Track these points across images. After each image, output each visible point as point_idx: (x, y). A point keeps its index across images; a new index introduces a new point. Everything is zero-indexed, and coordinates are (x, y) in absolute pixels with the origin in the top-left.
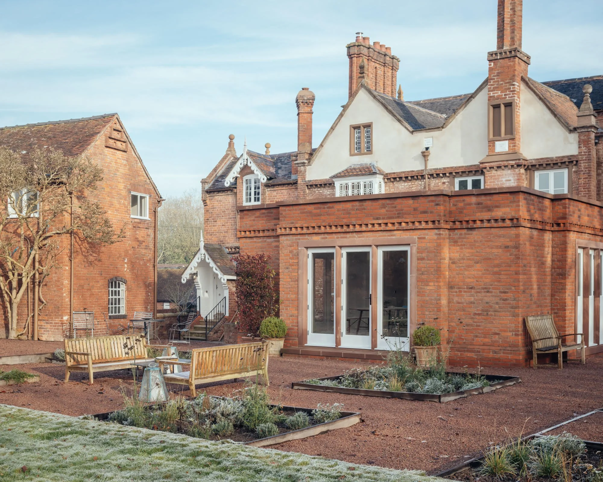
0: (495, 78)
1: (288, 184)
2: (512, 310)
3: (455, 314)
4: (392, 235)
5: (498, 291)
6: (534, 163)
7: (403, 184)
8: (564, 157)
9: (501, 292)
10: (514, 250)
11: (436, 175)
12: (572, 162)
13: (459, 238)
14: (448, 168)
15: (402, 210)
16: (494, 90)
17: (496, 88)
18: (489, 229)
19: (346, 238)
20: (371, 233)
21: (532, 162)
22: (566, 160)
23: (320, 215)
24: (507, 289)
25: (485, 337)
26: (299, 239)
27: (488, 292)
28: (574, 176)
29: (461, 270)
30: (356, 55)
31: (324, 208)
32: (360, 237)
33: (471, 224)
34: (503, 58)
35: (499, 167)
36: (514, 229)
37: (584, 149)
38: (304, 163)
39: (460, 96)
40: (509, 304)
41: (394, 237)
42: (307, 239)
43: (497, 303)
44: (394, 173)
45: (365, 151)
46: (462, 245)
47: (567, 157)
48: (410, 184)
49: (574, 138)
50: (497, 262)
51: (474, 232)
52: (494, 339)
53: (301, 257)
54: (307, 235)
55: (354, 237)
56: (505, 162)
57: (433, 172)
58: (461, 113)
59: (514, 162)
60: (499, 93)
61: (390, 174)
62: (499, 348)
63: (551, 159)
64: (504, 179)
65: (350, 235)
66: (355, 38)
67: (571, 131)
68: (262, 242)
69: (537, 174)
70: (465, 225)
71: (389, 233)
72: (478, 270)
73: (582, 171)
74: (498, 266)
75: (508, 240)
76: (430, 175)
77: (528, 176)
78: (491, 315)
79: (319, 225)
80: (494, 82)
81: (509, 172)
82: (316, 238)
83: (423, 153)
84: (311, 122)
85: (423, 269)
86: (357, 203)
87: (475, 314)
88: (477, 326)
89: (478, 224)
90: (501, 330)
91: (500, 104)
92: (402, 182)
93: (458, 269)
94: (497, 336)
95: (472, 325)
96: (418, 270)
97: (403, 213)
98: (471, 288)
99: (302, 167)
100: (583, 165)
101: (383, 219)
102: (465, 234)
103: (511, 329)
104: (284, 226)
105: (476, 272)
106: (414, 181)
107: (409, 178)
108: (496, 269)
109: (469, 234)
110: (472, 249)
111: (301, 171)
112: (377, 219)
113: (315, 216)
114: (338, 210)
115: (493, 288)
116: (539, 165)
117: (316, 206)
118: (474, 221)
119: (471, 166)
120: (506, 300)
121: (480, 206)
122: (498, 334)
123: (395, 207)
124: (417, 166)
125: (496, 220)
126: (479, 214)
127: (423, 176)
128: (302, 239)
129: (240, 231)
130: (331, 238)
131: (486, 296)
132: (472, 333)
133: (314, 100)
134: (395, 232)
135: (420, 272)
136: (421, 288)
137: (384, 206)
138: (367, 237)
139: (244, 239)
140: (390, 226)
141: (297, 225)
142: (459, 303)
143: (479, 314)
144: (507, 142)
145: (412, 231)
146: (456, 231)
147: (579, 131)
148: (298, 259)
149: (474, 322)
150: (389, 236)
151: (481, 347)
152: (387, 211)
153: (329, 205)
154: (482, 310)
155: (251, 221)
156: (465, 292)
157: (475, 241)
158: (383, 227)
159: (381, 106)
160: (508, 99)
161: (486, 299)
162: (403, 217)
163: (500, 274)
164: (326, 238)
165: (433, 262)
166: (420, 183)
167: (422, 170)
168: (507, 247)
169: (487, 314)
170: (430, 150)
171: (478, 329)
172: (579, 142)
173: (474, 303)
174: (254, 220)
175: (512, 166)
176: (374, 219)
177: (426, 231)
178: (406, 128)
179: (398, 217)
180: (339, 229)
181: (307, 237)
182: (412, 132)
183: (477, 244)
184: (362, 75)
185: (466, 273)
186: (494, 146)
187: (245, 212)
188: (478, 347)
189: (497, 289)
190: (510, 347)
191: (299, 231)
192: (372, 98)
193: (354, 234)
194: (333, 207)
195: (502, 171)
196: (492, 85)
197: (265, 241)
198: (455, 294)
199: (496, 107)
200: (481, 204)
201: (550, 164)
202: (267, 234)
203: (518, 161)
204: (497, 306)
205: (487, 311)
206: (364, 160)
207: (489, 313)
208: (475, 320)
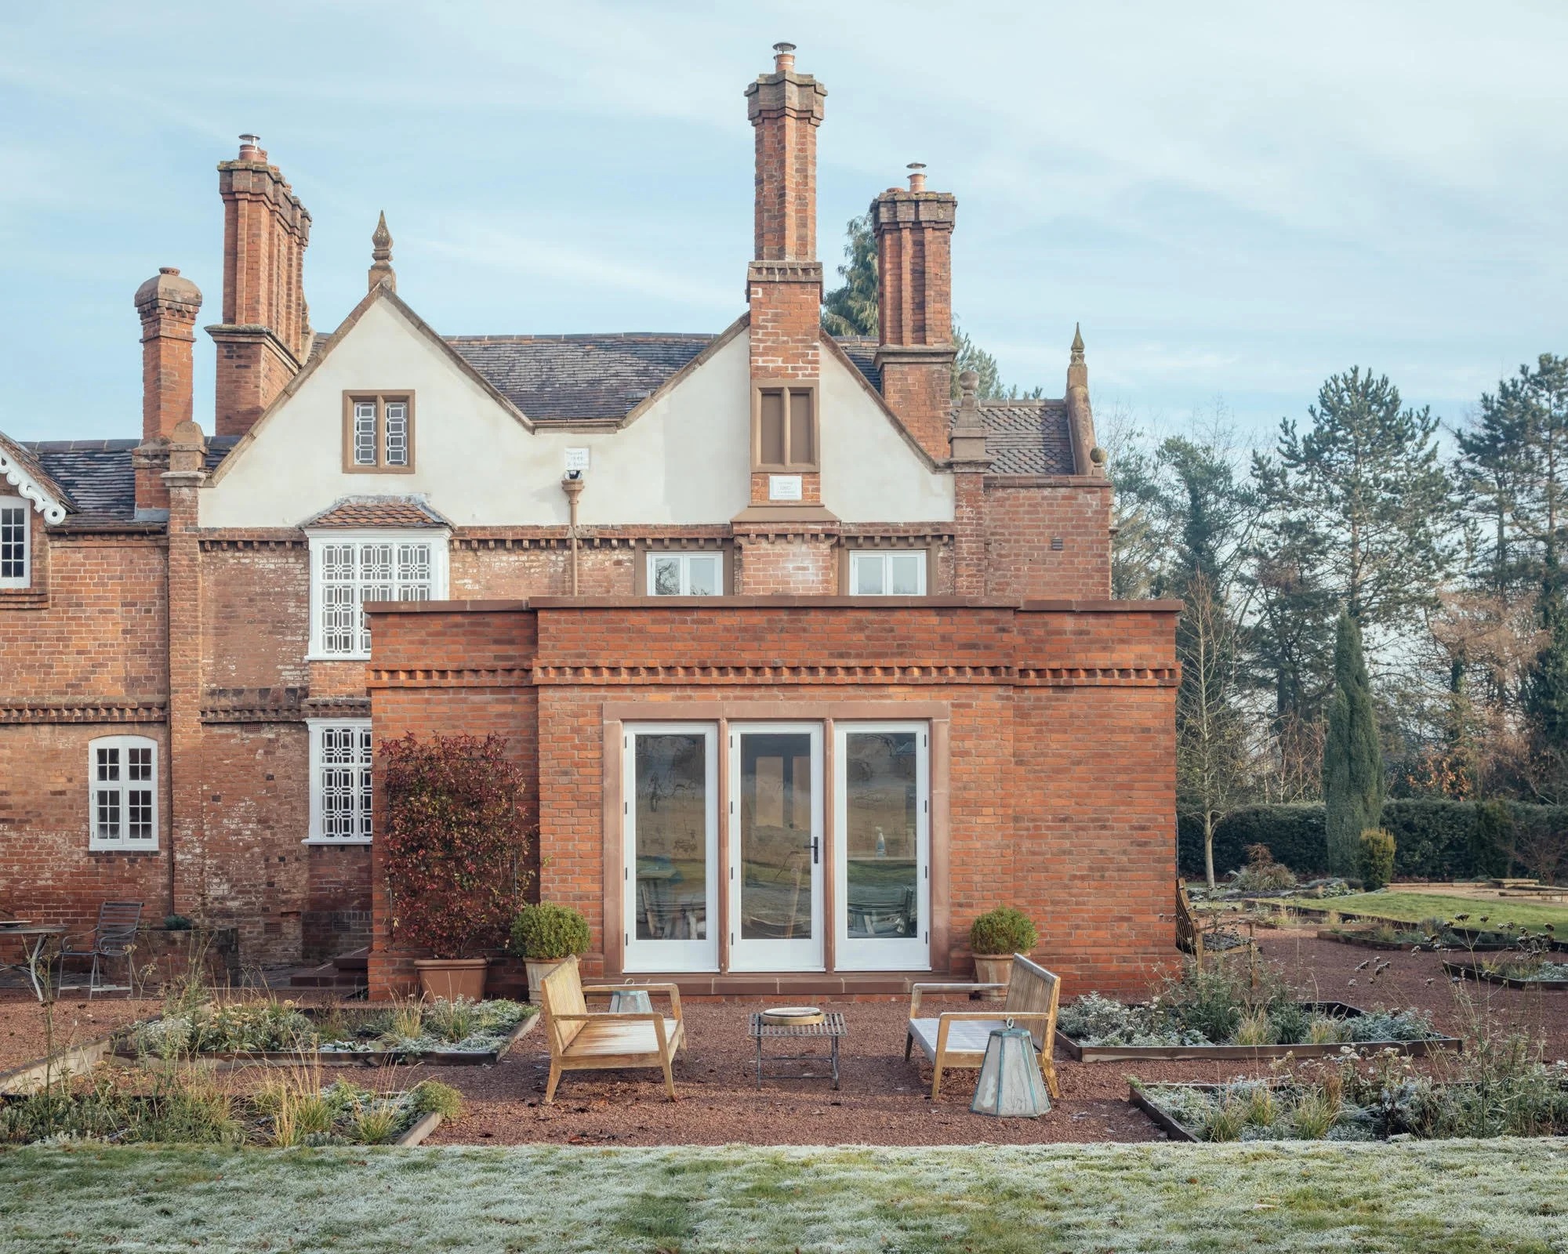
0: (770, 325)
1: (130, 534)
2: (1159, 865)
3: (1025, 878)
4: (882, 697)
5: (1127, 826)
6: (854, 532)
7: (504, 558)
8: (922, 524)
9: (1133, 828)
10: (1162, 737)
11: (601, 541)
12: (940, 537)
13: (1035, 708)
14: (634, 526)
15: (909, 638)
16: (767, 355)
17: (770, 348)
18: (1105, 691)
19: (751, 698)
20: (824, 691)
21: (849, 531)
22: (928, 531)
23: (673, 639)
24: (1149, 820)
25: (1097, 929)
26: (605, 698)
27: (1104, 827)
28: (940, 567)
29: (1040, 779)
30: (249, 196)
31: (685, 622)
32: (790, 699)
33: (1064, 679)
34: (788, 282)
35: (781, 536)
36: (1162, 691)
37: (967, 511)
38: (196, 479)
39: (478, 339)
40: (1151, 853)
41: (889, 701)
42: (630, 698)
43: (1125, 852)
44: (484, 528)
45: (387, 463)
46: (1040, 724)
47: (931, 524)
48: (524, 558)
49: (943, 483)
50: (1124, 762)
51: (1073, 695)
52: (1118, 931)
53: (609, 745)
54: (628, 690)
55: (777, 697)
56: (798, 526)
57: (594, 533)
58: (667, 396)
59: (819, 527)
60: (779, 362)
61: (471, 529)
62: (1132, 950)
63: (895, 527)
64: (790, 566)
65: (763, 691)
66: (238, 151)
67: (936, 468)
68: (450, 701)
69: (855, 558)
70: (1049, 679)
71: (875, 692)
72: (1082, 780)
73: (964, 559)
74: (1126, 770)
75: (1149, 714)
76: (584, 540)
77: (835, 562)
78: (1112, 878)
79: (671, 662)
80: (765, 334)
81: (804, 548)
82: (655, 697)
83: (565, 483)
84: (191, 366)
85: (965, 778)
86: (784, 616)
87: (1074, 877)
88: (1077, 904)
89: (1083, 678)
90: (1135, 912)
91: (782, 389)
92: (501, 552)
93: (1031, 776)
94: (1126, 924)
95: (1065, 903)
96: (952, 779)
97: (911, 646)
98: (1064, 820)
99: (185, 490)
100: (965, 546)
101: (859, 656)
102: (1049, 699)
103: (1157, 908)
104: (558, 662)
105: (1074, 784)
106: (537, 552)
107: (526, 544)
108: (1122, 778)
109: (1057, 700)
110: (1065, 732)
111: (183, 501)
112: (841, 656)
113: (655, 640)
114: (727, 630)
115: (1116, 820)
116: (865, 538)
117: (658, 615)
118: (1071, 671)
119: (697, 526)
120: (1146, 844)
121: (1085, 637)
122: (1128, 919)
123: (892, 630)
124: (549, 516)
125: (1123, 672)
126: (1083, 655)
127: (564, 541)
128: (614, 698)
129: (377, 671)
130: (704, 698)
131: (1099, 838)
132: (1066, 919)
133: (198, 304)
134: (891, 690)
135: (960, 785)
136: (962, 822)
137: (860, 627)
138: (812, 698)
139: (388, 692)
140: (878, 676)
141: (599, 662)
142: (1034, 853)
143: (1083, 878)
144: (798, 479)
145: (936, 689)
146: (1027, 691)
147: (957, 470)
148: (601, 748)
149: (1071, 895)
150: (873, 697)
151: (1089, 950)
152: (868, 638)
153: (696, 615)
154: (1091, 869)
155: (411, 642)
156: (1049, 828)
157: (1072, 716)
158: (859, 677)
159: (438, 350)
160: (801, 380)
161: (1100, 844)
162: (912, 655)
163: (1131, 789)
164: (690, 697)
165: (992, 760)
166: (553, 558)
167: (563, 527)
168: (1147, 730)
169: (1103, 877)
170: (582, 477)
171: (1082, 911)
172: (957, 494)
173: (1070, 853)
174: (423, 642)
175: (815, 536)
176: (832, 655)
177: (974, 690)
178: (514, 415)
179: (901, 654)
180: (732, 677)
181: (628, 692)
182: (533, 430)
183: (1077, 722)
184: (381, 263)
185: (1052, 786)
186: (766, 484)
187: (390, 620)
188: (1082, 950)
189: (1127, 821)
190: (1155, 946)
191: (606, 677)
192: (414, 328)
193: (775, 691)
194: (711, 621)
195: (785, 546)
196: (760, 341)
197: (464, 701)
198: (1024, 833)
199: (772, 394)
200: (1087, 633)
201: (889, 538)
202: (469, 679)
203: (828, 526)
204: (1125, 858)
205: (1103, 869)
206: (391, 487)
207: (1107, 874)
208: (1074, 891)
